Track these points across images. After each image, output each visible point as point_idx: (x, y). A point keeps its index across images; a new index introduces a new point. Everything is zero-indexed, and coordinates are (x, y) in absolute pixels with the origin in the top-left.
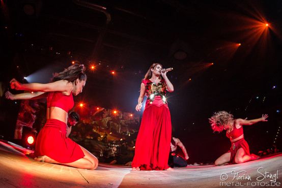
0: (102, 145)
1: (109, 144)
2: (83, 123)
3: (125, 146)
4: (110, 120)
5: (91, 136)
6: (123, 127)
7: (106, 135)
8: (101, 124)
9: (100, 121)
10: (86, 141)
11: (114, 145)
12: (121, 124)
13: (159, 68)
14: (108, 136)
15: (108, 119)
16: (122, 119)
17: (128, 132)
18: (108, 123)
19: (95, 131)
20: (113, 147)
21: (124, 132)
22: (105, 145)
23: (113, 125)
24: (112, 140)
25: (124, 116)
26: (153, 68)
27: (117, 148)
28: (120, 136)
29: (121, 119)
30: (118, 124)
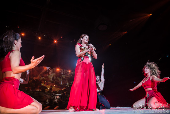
0: (48, 95)
1: (54, 94)
2: (34, 80)
3: (66, 94)
4: (55, 76)
5: (40, 88)
6: (64, 80)
7: (52, 87)
8: (47, 79)
9: (47, 77)
10: (36, 93)
11: (57, 94)
12: (62, 78)
13: (86, 38)
14: (53, 88)
15: (53, 75)
16: (64, 74)
17: (68, 84)
18: (53, 78)
19: (43, 85)
20: (57, 95)
21: (64, 84)
22: (50, 95)
23: (57, 79)
24: (56, 90)
25: (65, 72)
26: (83, 38)
27: (60, 96)
28: (62, 87)
29: (62, 74)
30: (60, 78)
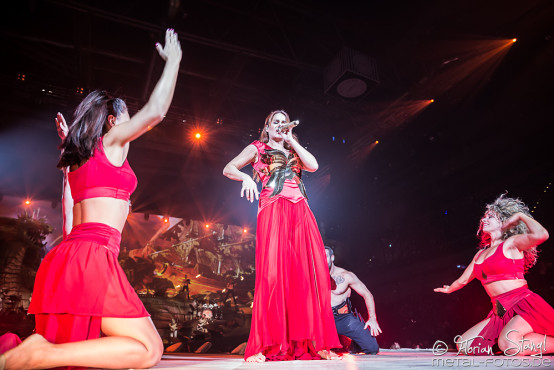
0: (176, 306)
1: (195, 304)
2: (130, 259)
3: (233, 305)
4: (196, 246)
5: (150, 286)
6: (226, 259)
7: (188, 281)
8: (174, 256)
9: (173, 250)
12: (222, 253)
14: (193, 285)
15: (191, 243)
16: (225, 241)
17: (238, 271)
18: (192, 251)
19: (159, 274)
21: (229, 272)
22: (184, 308)
23: (203, 256)
24: (202, 292)
25: (229, 232)
27: (214, 311)
29: (222, 241)
30: (214, 253)
